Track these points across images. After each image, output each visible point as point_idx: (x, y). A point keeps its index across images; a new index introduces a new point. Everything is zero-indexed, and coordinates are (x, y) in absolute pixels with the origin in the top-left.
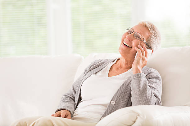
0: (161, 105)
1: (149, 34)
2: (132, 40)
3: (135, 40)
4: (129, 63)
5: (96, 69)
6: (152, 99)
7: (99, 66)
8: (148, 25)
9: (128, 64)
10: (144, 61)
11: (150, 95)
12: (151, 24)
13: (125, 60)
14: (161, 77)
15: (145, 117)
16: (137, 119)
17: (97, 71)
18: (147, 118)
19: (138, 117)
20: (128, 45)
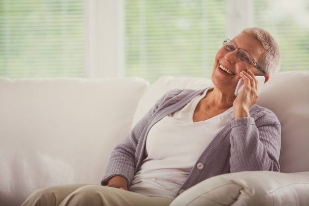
0: (279, 170)
1: (262, 51)
2: (235, 63)
3: (240, 63)
4: (228, 99)
5: (172, 106)
6: (265, 161)
7: (178, 101)
8: (260, 36)
9: (225, 100)
10: (253, 97)
11: (262, 154)
12: (264, 33)
13: (221, 95)
14: (279, 124)
15: (254, 192)
16: (241, 195)
17: (175, 110)
18: (256, 193)
19: (241, 191)
20: (228, 71)
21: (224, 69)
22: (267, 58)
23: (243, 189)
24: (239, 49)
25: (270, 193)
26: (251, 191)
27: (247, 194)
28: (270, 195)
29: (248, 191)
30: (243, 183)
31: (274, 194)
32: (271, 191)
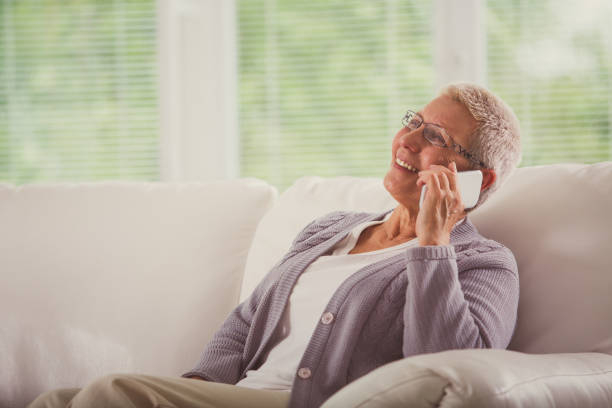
2: (419, 150)
8: (465, 96)
12: (475, 91)
15: (471, 391)
16: (446, 397)
18: (475, 393)
19: (448, 391)
20: (409, 168)
21: (402, 164)
22: (482, 136)
23: (450, 385)
24: (426, 124)
25: (502, 393)
26: (465, 389)
27: (458, 394)
28: (501, 397)
29: (459, 389)
30: (451, 373)
31: (508, 395)
32: (503, 390)
